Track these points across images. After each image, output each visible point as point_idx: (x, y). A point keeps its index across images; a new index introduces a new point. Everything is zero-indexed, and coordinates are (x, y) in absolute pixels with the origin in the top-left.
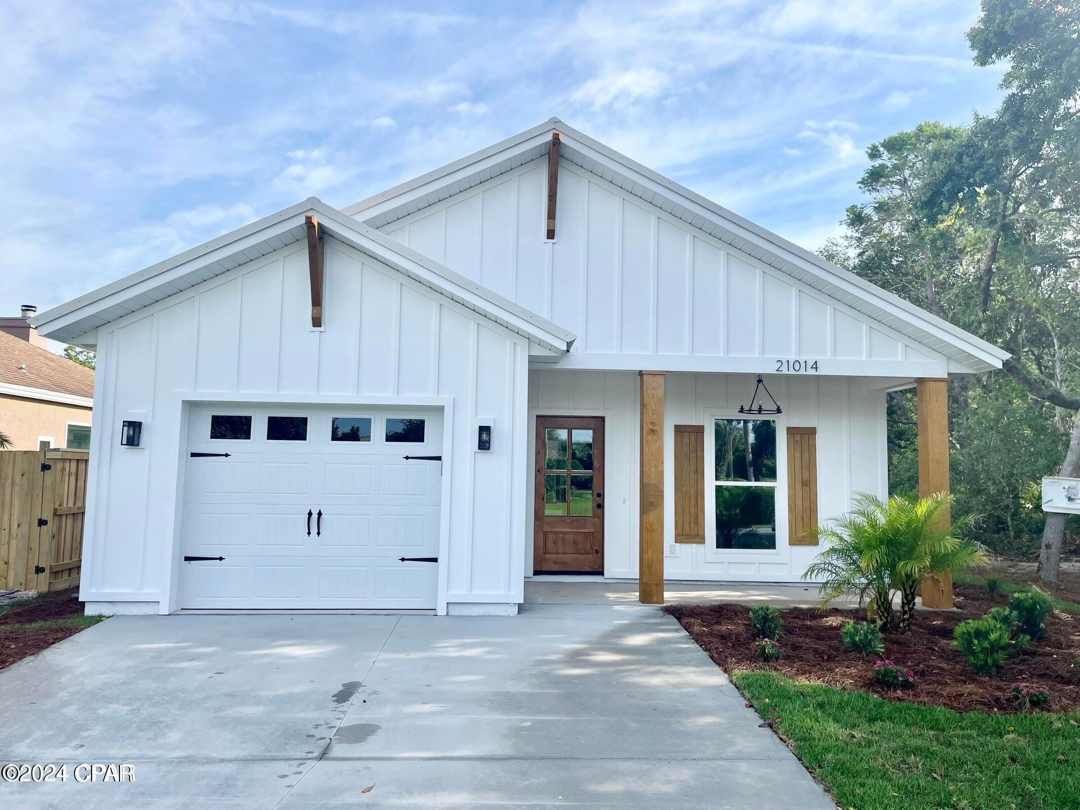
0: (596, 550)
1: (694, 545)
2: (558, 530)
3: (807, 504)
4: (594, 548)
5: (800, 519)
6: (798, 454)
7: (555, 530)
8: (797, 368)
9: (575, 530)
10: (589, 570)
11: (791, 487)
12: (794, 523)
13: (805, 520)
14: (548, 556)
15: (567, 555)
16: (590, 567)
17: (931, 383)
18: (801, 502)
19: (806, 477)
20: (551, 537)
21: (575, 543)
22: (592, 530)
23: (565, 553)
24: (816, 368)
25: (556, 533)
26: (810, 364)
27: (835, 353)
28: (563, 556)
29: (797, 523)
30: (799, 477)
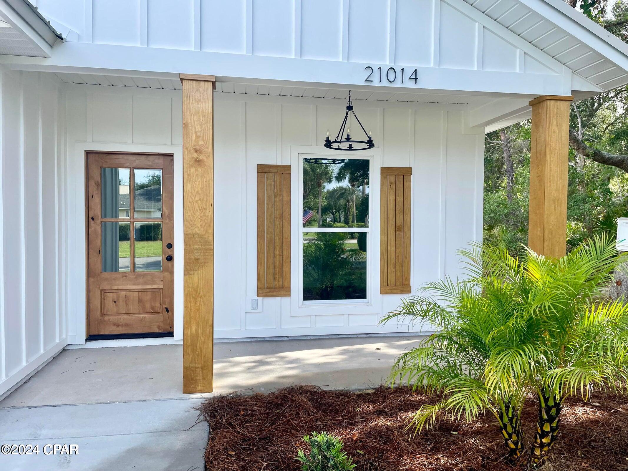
0: (166, 309)
1: (278, 299)
2: (121, 287)
3: (399, 251)
4: (165, 306)
5: (392, 266)
6: (392, 197)
7: (116, 287)
8: (391, 77)
9: (140, 287)
10: (157, 330)
11: (384, 232)
12: (386, 270)
13: (398, 267)
14: (106, 318)
15: (132, 316)
16: (159, 327)
17: (552, 102)
18: (393, 248)
19: (399, 222)
20: (110, 296)
21: (140, 301)
22: (161, 286)
23: (128, 314)
24: (416, 79)
25: (118, 291)
26: (408, 73)
27: (439, 60)
28: (126, 317)
29: (390, 271)
30: (392, 222)
